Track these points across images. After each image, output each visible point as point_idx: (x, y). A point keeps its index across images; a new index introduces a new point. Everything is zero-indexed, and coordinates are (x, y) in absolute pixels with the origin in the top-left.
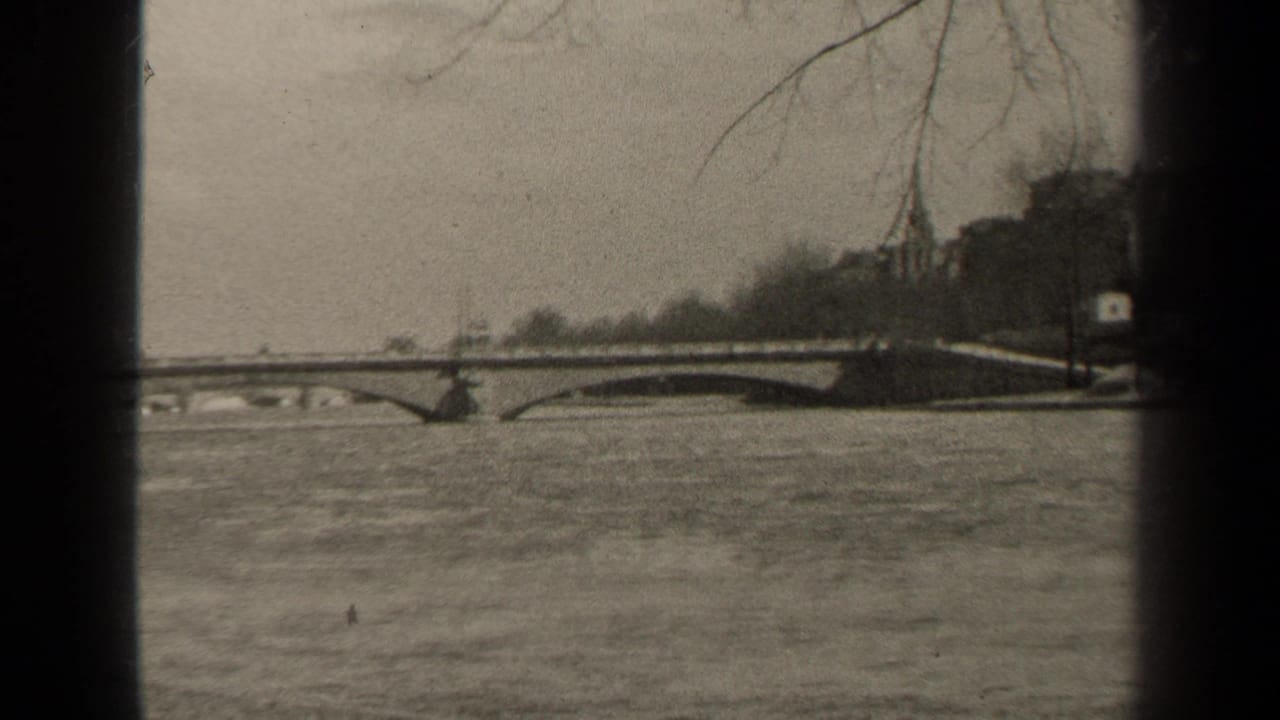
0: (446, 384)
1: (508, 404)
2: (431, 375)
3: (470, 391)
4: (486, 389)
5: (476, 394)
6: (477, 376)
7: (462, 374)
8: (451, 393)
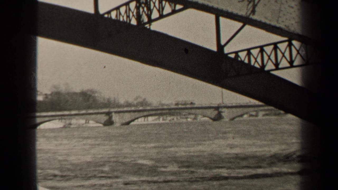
0: (216, 112)
1: (232, 116)
2: (212, 110)
3: (222, 113)
4: (226, 113)
5: (223, 114)
6: (223, 110)
7: (220, 110)
8: (217, 115)
